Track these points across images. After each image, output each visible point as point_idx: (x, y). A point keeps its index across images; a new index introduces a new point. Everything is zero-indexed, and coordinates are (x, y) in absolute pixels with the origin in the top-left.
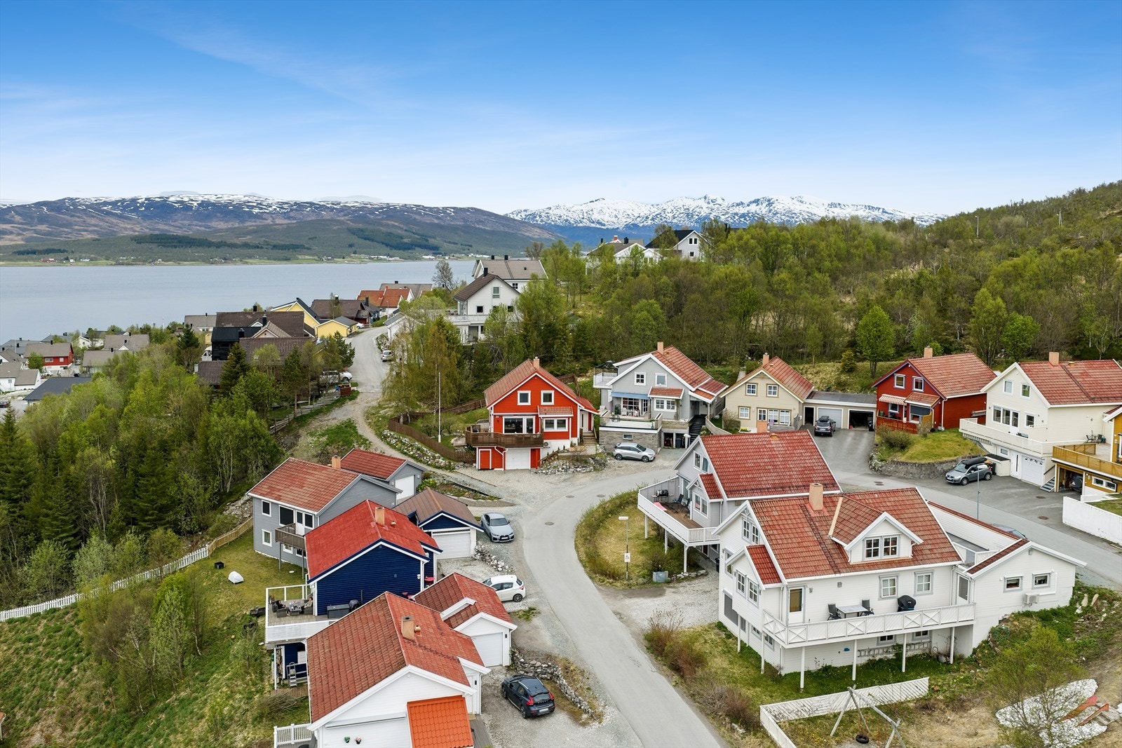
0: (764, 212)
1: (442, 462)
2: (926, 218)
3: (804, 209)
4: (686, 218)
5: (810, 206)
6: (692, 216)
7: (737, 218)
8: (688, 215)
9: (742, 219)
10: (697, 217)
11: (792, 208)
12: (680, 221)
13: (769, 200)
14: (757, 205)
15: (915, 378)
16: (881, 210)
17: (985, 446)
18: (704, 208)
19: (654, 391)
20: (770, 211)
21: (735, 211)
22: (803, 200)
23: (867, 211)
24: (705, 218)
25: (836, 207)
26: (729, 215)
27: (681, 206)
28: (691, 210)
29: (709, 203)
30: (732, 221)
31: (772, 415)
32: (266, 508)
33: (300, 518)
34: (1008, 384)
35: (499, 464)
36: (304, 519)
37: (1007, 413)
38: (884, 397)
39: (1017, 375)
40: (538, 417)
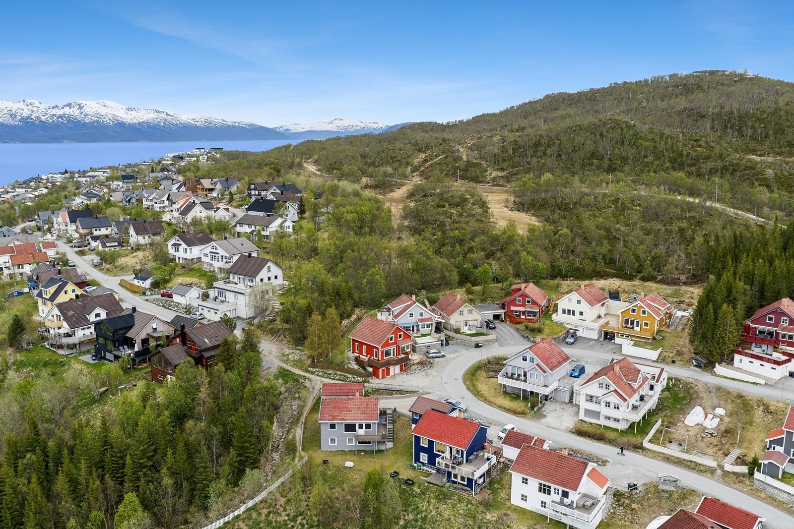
0: (76, 114)
2: (197, 119)
3: (108, 112)
4: (10, 118)
5: (112, 109)
6: (15, 116)
7: (55, 118)
8: (11, 115)
9: (60, 119)
10: (20, 117)
11: (99, 111)
12: (5, 120)
13: (79, 105)
14: (70, 108)
15: (527, 299)
16: (165, 113)
17: (566, 325)
18: (26, 110)
19: (420, 320)
20: (81, 113)
21: (52, 113)
22: (106, 104)
23: (156, 114)
24: (27, 118)
25: (132, 110)
26: (48, 116)
27: (4, 108)
28: (14, 111)
29: (27, 105)
30: (51, 120)
31: (470, 323)
32: (333, 426)
33: (361, 426)
34: (570, 300)
35: (388, 374)
36: (364, 426)
37: (569, 311)
38: (513, 308)
39: (574, 296)
40: (398, 347)
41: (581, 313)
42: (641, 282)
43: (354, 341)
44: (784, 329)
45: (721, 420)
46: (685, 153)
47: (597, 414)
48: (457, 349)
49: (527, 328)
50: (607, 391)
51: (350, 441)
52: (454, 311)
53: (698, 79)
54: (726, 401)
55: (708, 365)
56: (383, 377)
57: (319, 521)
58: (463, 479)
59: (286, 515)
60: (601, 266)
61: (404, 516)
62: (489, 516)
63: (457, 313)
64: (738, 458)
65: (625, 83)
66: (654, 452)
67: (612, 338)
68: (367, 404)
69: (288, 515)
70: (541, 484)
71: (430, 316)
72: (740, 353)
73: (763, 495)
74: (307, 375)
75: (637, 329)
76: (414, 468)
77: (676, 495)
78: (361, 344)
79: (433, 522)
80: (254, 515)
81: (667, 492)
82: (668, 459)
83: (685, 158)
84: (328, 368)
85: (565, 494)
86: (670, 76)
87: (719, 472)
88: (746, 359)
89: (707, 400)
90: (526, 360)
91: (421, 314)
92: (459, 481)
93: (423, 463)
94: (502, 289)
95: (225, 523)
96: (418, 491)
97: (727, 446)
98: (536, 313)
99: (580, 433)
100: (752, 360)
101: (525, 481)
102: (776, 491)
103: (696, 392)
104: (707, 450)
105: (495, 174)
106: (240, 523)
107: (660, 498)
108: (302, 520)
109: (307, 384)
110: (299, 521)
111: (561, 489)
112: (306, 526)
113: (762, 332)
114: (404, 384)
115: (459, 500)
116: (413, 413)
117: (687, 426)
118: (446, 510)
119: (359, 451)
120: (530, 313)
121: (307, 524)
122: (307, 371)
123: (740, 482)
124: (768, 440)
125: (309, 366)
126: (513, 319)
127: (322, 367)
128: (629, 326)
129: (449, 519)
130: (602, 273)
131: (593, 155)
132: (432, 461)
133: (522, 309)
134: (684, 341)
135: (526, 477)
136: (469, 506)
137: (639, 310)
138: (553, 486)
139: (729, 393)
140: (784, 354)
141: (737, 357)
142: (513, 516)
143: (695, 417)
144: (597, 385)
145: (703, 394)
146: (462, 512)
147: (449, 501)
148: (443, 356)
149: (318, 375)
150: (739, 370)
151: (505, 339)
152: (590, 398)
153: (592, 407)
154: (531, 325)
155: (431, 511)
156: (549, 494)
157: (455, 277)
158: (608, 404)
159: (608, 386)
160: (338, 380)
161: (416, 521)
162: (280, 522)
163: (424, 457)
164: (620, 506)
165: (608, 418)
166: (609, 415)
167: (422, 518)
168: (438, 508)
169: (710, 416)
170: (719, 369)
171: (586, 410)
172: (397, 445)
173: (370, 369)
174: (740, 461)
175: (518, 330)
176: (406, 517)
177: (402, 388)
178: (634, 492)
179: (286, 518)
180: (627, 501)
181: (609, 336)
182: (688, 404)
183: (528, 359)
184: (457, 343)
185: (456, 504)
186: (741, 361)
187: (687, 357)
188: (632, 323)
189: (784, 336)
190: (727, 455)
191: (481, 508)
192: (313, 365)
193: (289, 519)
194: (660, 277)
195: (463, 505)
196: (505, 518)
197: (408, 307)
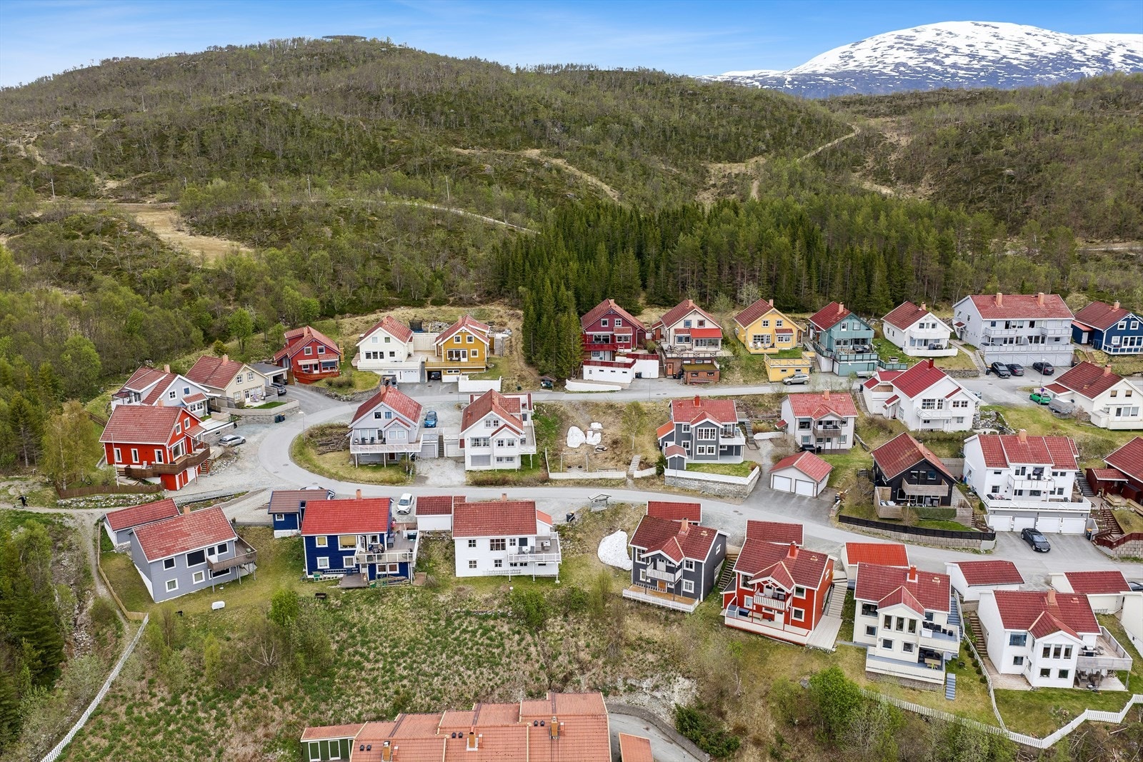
1: (152, 497)
15: (319, 347)
17: (377, 372)
19: (188, 400)
31: (252, 392)
32: (169, 563)
33: (211, 551)
34: (375, 339)
35: (186, 481)
36: (216, 550)
37: (375, 353)
38: (301, 363)
39: (380, 333)
40: (188, 439)
41: (392, 354)
42: (435, 308)
43: (109, 446)
44: (619, 331)
45: (603, 433)
46: (380, 146)
47: (486, 459)
48: (252, 429)
49: (330, 384)
50: (496, 429)
51: (199, 576)
52: (229, 379)
53: (336, 47)
54: (598, 414)
55: (558, 383)
56: (181, 487)
57: (214, 689)
58: (392, 568)
59: (159, 702)
60: (384, 294)
61: (333, 638)
62: (442, 598)
63: (234, 380)
64: (641, 462)
65: (230, 47)
66: (562, 481)
67: (439, 378)
68: (208, 519)
69: (163, 700)
70: (492, 541)
71: (200, 392)
72: (588, 363)
73: (676, 490)
74: (62, 511)
75: (463, 360)
76: (311, 581)
77: (608, 514)
78: (125, 448)
79: (376, 630)
80: (107, 720)
81: (599, 513)
82: (578, 483)
83: (381, 153)
84: (92, 493)
85: (523, 542)
86: (294, 41)
87: (630, 481)
88: (596, 369)
89: (580, 417)
90: (380, 417)
91: (187, 391)
92: (388, 572)
93: (323, 571)
94: (265, 342)
95: (64, 750)
96: (339, 602)
97: (624, 456)
98: (334, 363)
99: (479, 483)
100: (602, 368)
101: (472, 544)
102: (687, 482)
103: (564, 413)
104: (606, 465)
105: (112, 184)
106: (90, 738)
107: (596, 521)
108: (188, 697)
109: (69, 523)
110: (184, 702)
111: (517, 537)
112: (199, 703)
113: (598, 339)
114: (220, 488)
115: (399, 594)
116: (274, 514)
117: (572, 449)
118: (386, 610)
119: (218, 586)
120: (326, 365)
121: (200, 700)
122: (57, 506)
123: (652, 484)
124: (660, 439)
125: (55, 499)
126: (304, 377)
127: (81, 494)
128: (454, 358)
129: (397, 619)
130: (386, 303)
131: (257, 151)
132: (336, 564)
133: (314, 361)
134: (519, 364)
135: (472, 538)
136: (414, 595)
137: (464, 337)
138: (508, 538)
139: (597, 405)
140: (628, 356)
141: (586, 369)
142: (469, 588)
143: (575, 437)
144: (483, 424)
145: (571, 414)
146: (407, 605)
147: (385, 600)
148: (244, 441)
149: (78, 507)
150: (590, 381)
151: (309, 405)
152: (476, 442)
153: (481, 451)
154: (335, 380)
155: (368, 619)
156: (504, 549)
157: (197, 333)
158: (501, 444)
159: (496, 423)
160: (115, 506)
161: (353, 637)
162: (156, 714)
163: (323, 562)
164: (566, 540)
165: (499, 459)
166: (500, 455)
167: (359, 631)
168: (374, 613)
169: (590, 433)
170: (571, 385)
171: (472, 457)
172: (263, 564)
173: (157, 481)
174: (644, 464)
175: (318, 390)
176: (337, 638)
177: (222, 493)
178: (574, 522)
179: (162, 704)
180: (571, 534)
181: (433, 376)
182: (561, 427)
183: (383, 415)
184: (247, 422)
185: (396, 600)
186: (590, 372)
187: (531, 380)
188: (458, 354)
189: (620, 338)
190: (629, 464)
191: (430, 593)
192: (60, 493)
193: (167, 705)
194: (451, 299)
195: (406, 597)
196: (461, 593)
197: (167, 382)
